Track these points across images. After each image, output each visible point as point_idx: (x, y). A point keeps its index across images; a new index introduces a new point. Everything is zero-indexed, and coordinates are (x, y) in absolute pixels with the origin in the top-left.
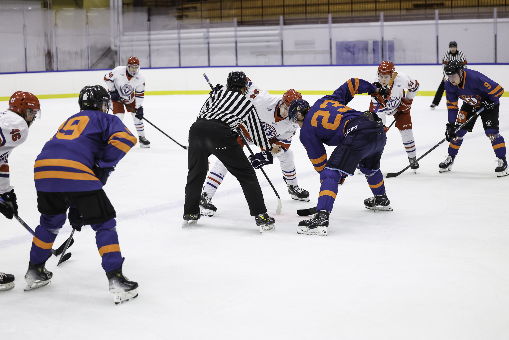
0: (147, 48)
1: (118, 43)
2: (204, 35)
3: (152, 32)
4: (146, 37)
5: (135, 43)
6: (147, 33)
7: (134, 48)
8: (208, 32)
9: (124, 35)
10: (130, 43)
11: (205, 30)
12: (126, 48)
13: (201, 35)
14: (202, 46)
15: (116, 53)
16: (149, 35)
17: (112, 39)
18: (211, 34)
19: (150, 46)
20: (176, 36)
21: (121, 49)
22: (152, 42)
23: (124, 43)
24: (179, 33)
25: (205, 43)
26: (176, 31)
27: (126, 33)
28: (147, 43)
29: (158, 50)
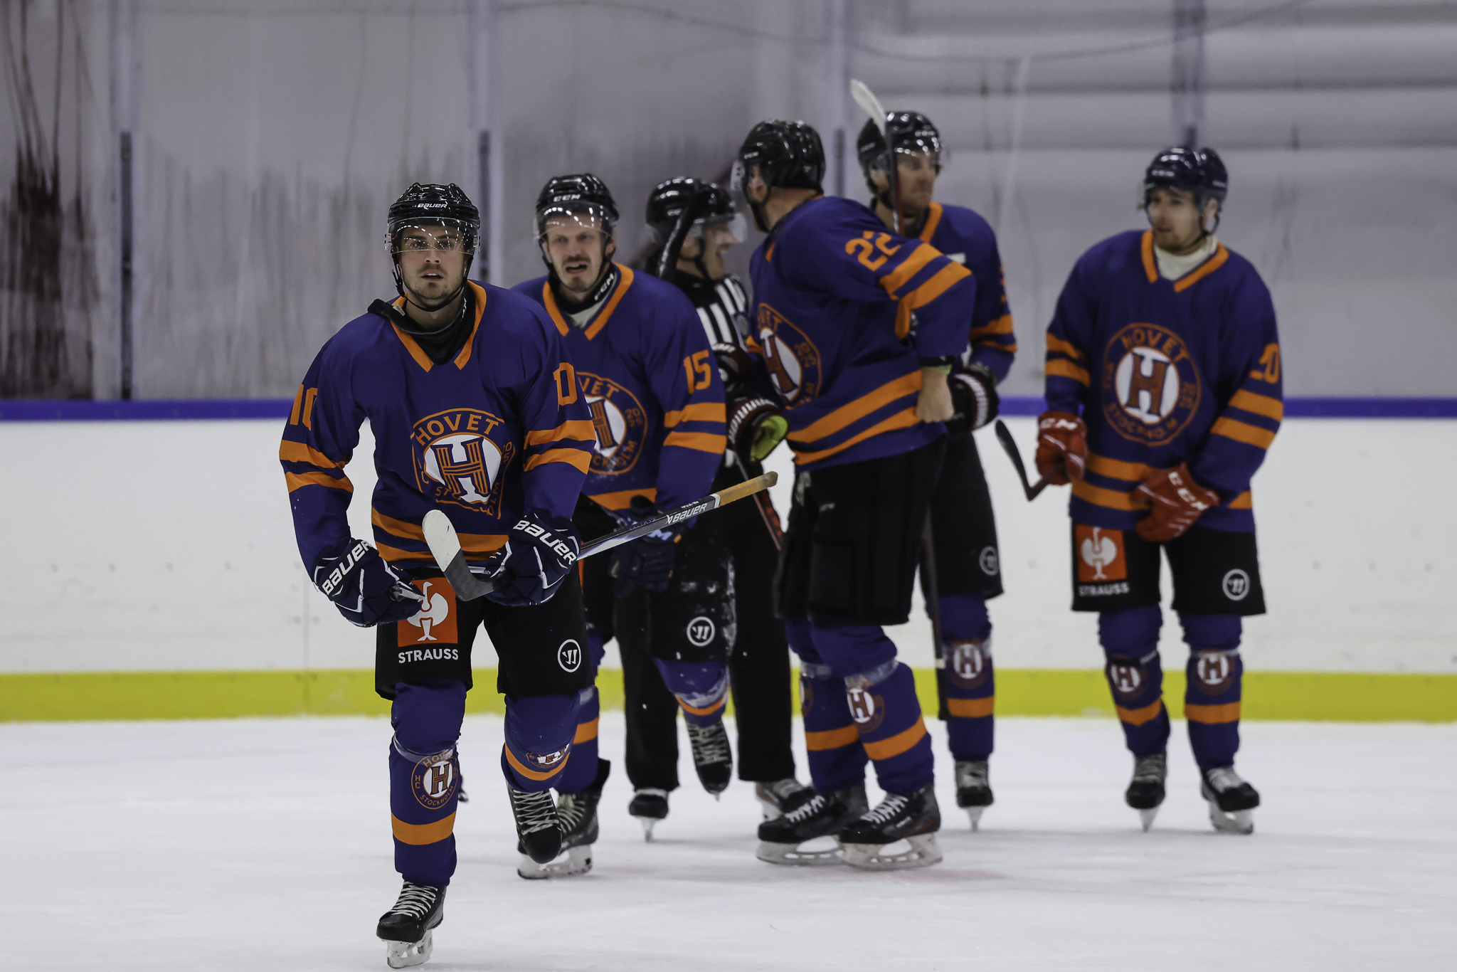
5: (1019, 110)
7: (1012, 166)
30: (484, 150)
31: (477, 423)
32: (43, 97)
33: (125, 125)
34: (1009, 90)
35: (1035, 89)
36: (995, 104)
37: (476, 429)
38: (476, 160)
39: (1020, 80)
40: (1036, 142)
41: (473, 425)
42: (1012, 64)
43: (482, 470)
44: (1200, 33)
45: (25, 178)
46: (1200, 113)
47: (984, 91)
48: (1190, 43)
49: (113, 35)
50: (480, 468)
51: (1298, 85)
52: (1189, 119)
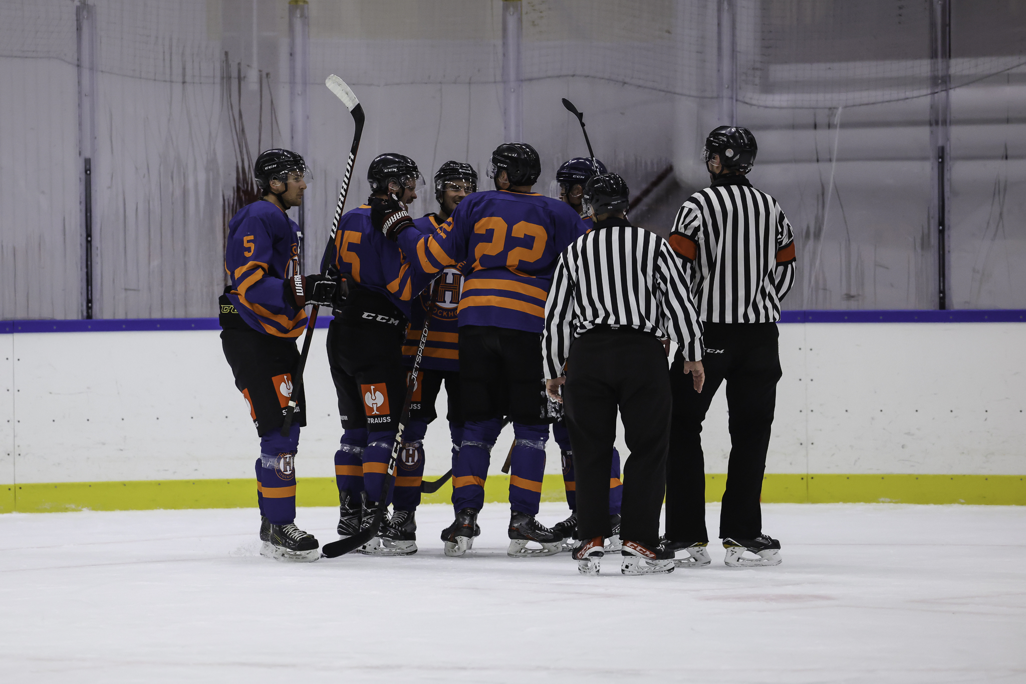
0: (926, 170)
3: (959, 66)
4: (921, 100)
5: (837, 138)
6: (923, 67)
7: (832, 172)
9: (768, 87)
10: (807, 139)
16: (941, 82)
17: (683, 109)
19: (941, 157)
22: (959, 136)
27: (780, 72)
28: (921, 137)
29: (1000, 189)
31: (461, 266)
32: (252, 136)
34: (829, 126)
35: (844, 125)
36: (822, 135)
37: (460, 269)
39: (837, 120)
40: (845, 157)
41: (460, 267)
42: (831, 110)
43: (458, 290)
44: (947, 90)
45: (241, 185)
46: (947, 139)
47: (815, 127)
48: (941, 95)
49: (292, 100)
50: (456, 289)
51: (1008, 121)
52: (940, 143)
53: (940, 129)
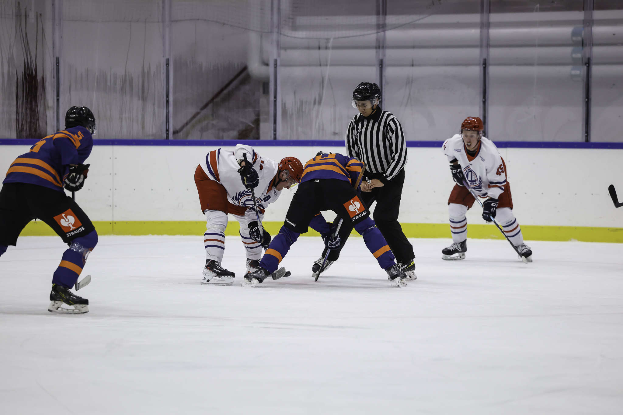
0: (374, 70)
1: (272, 53)
2: (574, 34)
3: (391, 19)
4: (371, 36)
5: (330, 54)
6: (373, 19)
7: (328, 71)
8: (589, 22)
9: (295, 28)
10: (315, 54)
11: (579, 15)
12: (298, 72)
13: (566, 31)
14: (567, 70)
15: (265, 85)
16: (382, 27)
17: (253, 38)
18: (598, 30)
19: (381, 64)
20: (474, 33)
21: (282, 72)
22: (390, 54)
23: (296, 55)
24: (486, 25)
25: (574, 63)
26: (476, 18)
27: (301, 20)
28: (371, 54)
29: (410, 81)
30: (168, 64)
32: (32, 46)
33: (58, 56)
34: (326, 48)
35: (334, 48)
36: (322, 52)
38: (165, 67)
39: (330, 45)
40: (335, 64)
42: (328, 40)
44: (384, 31)
45: (26, 71)
46: (384, 55)
47: (319, 48)
48: (382, 34)
49: (54, 29)
51: (414, 47)
52: (381, 57)
53: (381, 51)
